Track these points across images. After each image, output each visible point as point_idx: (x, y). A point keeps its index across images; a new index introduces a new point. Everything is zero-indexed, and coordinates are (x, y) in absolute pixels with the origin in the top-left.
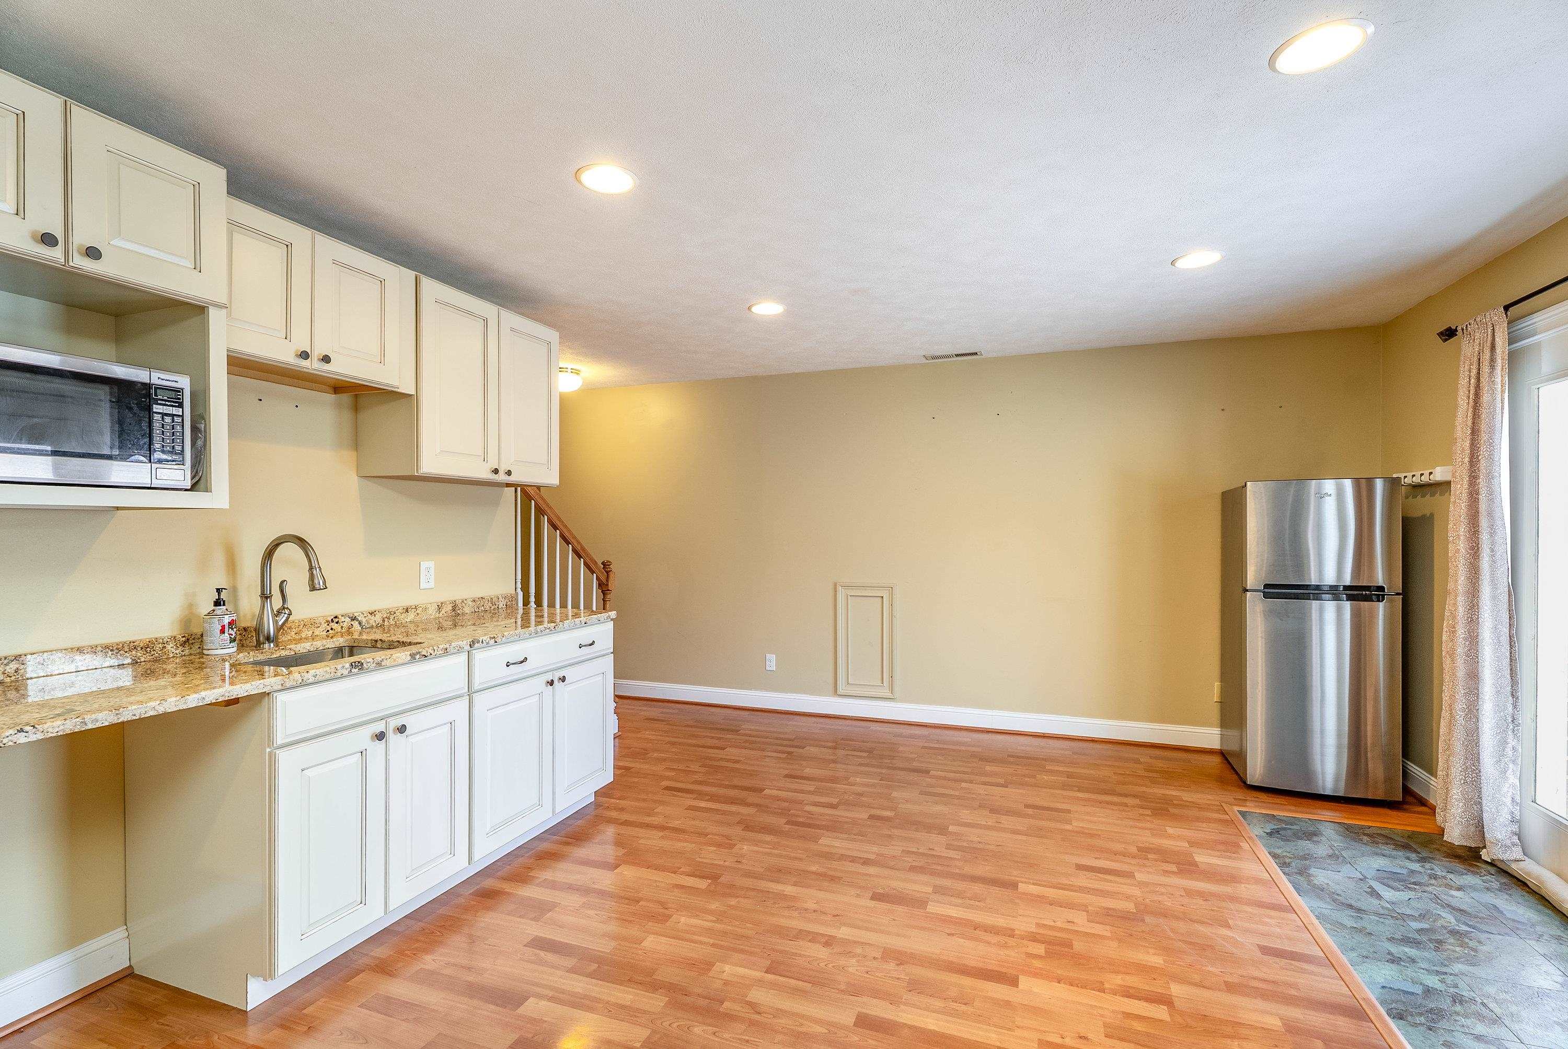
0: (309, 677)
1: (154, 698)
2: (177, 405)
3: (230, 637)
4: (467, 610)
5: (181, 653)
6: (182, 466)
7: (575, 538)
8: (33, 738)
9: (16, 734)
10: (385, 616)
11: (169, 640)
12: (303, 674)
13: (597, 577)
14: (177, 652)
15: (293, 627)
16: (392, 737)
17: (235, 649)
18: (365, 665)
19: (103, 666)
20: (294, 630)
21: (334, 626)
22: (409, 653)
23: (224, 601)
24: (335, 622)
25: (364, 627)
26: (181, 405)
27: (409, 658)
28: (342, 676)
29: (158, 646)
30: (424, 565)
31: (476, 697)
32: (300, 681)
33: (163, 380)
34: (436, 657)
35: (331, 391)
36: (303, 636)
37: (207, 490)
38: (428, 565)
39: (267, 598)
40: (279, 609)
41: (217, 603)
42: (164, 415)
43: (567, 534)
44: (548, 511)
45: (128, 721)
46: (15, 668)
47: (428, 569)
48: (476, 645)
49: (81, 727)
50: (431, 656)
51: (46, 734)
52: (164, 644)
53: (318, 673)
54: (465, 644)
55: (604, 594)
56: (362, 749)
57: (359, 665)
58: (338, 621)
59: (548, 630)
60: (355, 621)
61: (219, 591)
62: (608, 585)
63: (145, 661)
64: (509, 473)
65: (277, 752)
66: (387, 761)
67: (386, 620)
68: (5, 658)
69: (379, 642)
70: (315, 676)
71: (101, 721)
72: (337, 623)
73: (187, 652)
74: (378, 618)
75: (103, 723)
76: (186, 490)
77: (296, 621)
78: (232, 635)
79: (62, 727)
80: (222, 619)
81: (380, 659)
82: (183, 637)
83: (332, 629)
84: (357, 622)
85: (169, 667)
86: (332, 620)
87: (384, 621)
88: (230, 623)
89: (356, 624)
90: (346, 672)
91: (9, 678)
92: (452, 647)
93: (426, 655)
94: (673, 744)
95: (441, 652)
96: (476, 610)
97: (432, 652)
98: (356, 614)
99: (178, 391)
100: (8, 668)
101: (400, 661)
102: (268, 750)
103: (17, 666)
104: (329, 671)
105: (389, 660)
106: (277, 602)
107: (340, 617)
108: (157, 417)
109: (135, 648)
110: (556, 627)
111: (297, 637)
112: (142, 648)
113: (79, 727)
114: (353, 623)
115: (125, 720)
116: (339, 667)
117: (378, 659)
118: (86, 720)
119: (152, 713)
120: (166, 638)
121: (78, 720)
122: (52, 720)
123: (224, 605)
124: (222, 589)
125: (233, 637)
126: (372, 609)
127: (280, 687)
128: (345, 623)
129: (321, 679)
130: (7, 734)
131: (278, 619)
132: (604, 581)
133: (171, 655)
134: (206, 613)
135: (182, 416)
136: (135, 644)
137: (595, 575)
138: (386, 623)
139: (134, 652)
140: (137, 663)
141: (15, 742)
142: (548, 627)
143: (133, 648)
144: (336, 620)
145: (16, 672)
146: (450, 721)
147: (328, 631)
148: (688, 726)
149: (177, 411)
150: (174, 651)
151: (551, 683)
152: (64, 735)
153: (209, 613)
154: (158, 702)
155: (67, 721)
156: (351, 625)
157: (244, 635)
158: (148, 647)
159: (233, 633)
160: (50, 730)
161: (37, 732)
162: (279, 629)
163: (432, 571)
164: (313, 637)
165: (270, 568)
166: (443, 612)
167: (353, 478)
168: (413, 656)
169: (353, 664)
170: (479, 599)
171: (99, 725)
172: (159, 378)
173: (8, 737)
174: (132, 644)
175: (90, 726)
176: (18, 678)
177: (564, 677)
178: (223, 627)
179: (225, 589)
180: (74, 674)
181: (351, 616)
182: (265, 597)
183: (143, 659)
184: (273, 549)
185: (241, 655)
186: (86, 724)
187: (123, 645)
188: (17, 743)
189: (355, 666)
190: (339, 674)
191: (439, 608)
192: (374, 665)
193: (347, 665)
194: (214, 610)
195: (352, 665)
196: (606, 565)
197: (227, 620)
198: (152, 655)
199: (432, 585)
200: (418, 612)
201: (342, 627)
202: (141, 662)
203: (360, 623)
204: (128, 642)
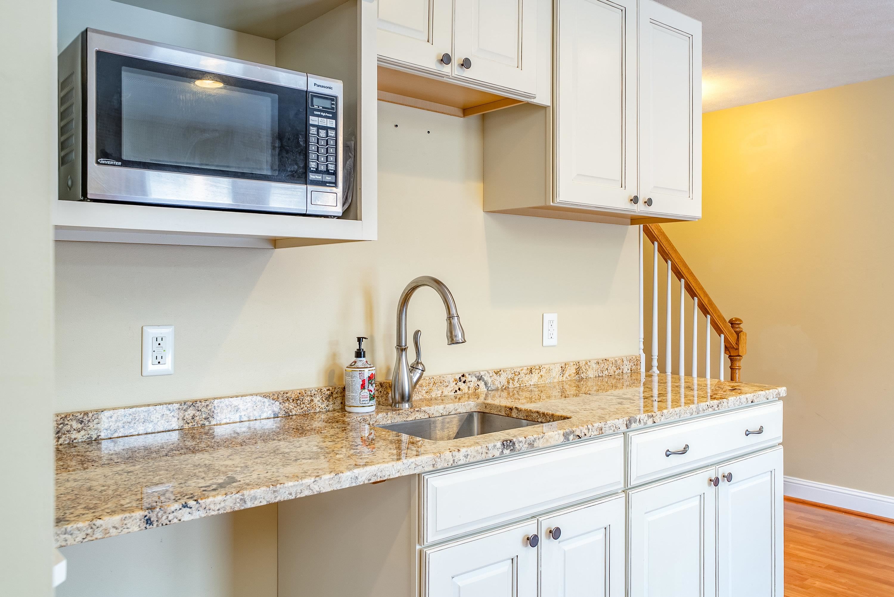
0: (460, 457)
1: (309, 472)
2: (331, 115)
3: (370, 394)
4: (591, 374)
5: (326, 408)
6: (334, 189)
7: (702, 289)
8: (197, 515)
9: (180, 509)
10: (509, 377)
11: (316, 392)
12: (454, 453)
13: (726, 338)
14: (323, 406)
15: (423, 385)
16: (545, 542)
17: (373, 408)
18: (517, 445)
19: (262, 418)
20: (424, 388)
21: (461, 385)
22: (561, 432)
23: (364, 352)
24: (462, 381)
25: (490, 388)
26: (335, 117)
27: (562, 439)
28: (494, 458)
29: (307, 399)
30: (548, 317)
31: (634, 495)
32: (452, 462)
33: (318, 86)
34: (591, 439)
35: (460, 113)
36: (434, 396)
37: (356, 217)
38: (551, 317)
39: (402, 350)
40: (413, 364)
41: (359, 354)
42: (319, 128)
43: (693, 285)
44: (673, 255)
45: (284, 501)
46: (192, 414)
47: (552, 322)
48: (634, 426)
49: (241, 505)
50: (586, 437)
51: (208, 511)
52: (312, 396)
53: (469, 453)
54: (621, 423)
55: (732, 360)
56: (514, 555)
57: (509, 444)
58: (465, 381)
59: (710, 409)
60: (481, 381)
61: (360, 340)
62: (737, 349)
63: (296, 415)
64: (649, 202)
65: (428, 552)
66: (539, 574)
67: (511, 381)
68: (185, 403)
69: (515, 410)
70: (466, 456)
71: (260, 498)
72: (464, 382)
73: (331, 407)
74: (502, 380)
75: (261, 502)
76: (339, 218)
77: (426, 378)
78: (372, 391)
79: (223, 504)
80: (363, 372)
81: (533, 438)
82: (329, 390)
83: (459, 389)
84: (483, 383)
85: (316, 424)
86: (460, 378)
87: (508, 383)
88: (370, 378)
89: (481, 384)
90: (497, 454)
91: (187, 425)
92: (607, 426)
93: (580, 435)
94: (838, 570)
95: (596, 433)
96: (600, 375)
97: (586, 432)
98: (482, 373)
99: (333, 99)
100: (186, 413)
101: (553, 443)
102: (418, 547)
103: (194, 412)
104: (480, 451)
105: (541, 440)
106: (411, 356)
107: (467, 375)
108: (313, 130)
109: (288, 399)
110: (720, 405)
111: (428, 397)
112: (293, 400)
113: (238, 505)
114: (479, 383)
115: (282, 499)
116: (490, 446)
117: (531, 438)
118: (245, 496)
119: (307, 493)
120: (314, 390)
121: (237, 495)
122: (214, 493)
123: (364, 357)
124: (363, 338)
125: (372, 393)
126: (497, 367)
127: (431, 468)
128: (472, 383)
129: (472, 460)
130: (173, 509)
131: (412, 375)
132: (734, 344)
133: (318, 410)
134: (348, 364)
135: (335, 129)
136: (288, 395)
137: (723, 336)
138: (511, 386)
139: (287, 404)
140: (289, 416)
141: (179, 518)
142: (711, 405)
143: (286, 399)
144: (463, 379)
145: (193, 419)
146: (605, 526)
147: (456, 391)
148: (846, 544)
149: (331, 123)
150: (320, 405)
151: (716, 482)
152: (224, 514)
153: (351, 365)
154: (313, 479)
155: (228, 497)
156: (478, 385)
157: (381, 392)
158: (298, 399)
159: (373, 390)
160: (212, 507)
161: (200, 509)
162: (414, 386)
163: (555, 325)
164: (442, 399)
165: (406, 315)
166: (566, 375)
167: (479, 214)
168: (566, 436)
169: (505, 442)
170: (603, 360)
171: (257, 504)
172: (315, 84)
173: (173, 512)
174: (285, 395)
175: (249, 505)
176: (194, 425)
177: (730, 474)
178: (364, 381)
179: (365, 338)
180: (238, 424)
181: (478, 375)
182: (401, 349)
183: (294, 413)
184: (410, 293)
185: (380, 415)
186: (245, 502)
187: (278, 395)
188: (182, 520)
189: (507, 446)
190: (490, 456)
191: (563, 370)
192: (527, 446)
193: (499, 444)
194: (355, 362)
195: (503, 444)
196: (733, 323)
197: (367, 373)
198: (302, 409)
199: (554, 342)
200: (542, 373)
201: (469, 387)
202: (292, 415)
203: (486, 384)
204: (282, 393)
